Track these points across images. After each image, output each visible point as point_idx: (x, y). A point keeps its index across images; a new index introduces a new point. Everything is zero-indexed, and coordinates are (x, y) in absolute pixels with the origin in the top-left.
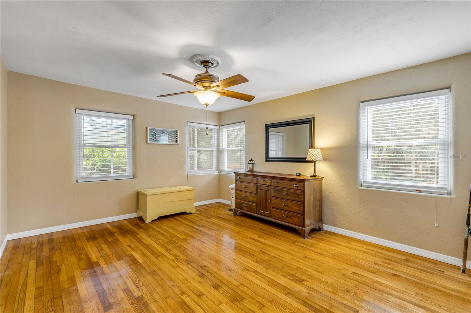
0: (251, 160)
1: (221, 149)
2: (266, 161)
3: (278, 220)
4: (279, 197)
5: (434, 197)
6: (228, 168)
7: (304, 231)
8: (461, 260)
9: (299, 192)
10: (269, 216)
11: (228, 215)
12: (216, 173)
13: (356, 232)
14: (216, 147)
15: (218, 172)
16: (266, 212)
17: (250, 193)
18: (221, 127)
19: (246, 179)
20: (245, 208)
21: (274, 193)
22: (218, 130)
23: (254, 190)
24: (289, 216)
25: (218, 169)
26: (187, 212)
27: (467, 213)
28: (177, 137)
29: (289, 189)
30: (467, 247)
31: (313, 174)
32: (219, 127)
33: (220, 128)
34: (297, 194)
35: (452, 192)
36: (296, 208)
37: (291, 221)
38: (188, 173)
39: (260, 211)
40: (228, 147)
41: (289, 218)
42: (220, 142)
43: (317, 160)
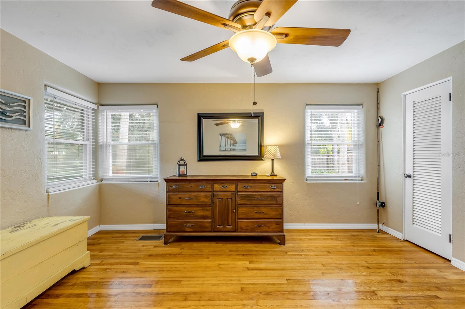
0: (182, 160)
1: (101, 144)
2: (198, 161)
3: (249, 232)
4: (248, 204)
5: (356, 183)
6: (113, 173)
7: (283, 237)
8: (376, 224)
9: (275, 194)
10: (233, 231)
11: (155, 247)
12: (94, 183)
13: (304, 223)
14: (91, 140)
15: (96, 181)
16: (228, 227)
17: (197, 205)
18: (101, 107)
19: (191, 186)
20: (187, 229)
21: (241, 200)
22: (95, 112)
23: (208, 200)
24: (263, 224)
25: (95, 176)
26: (77, 269)
27: (377, 191)
28: (25, 112)
29: (263, 192)
30: (379, 215)
31: (271, 173)
32: (98, 108)
33: (100, 109)
34: (274, 197)
35: (364, 178)
36: (273, 213)
37: (266, 229)
38: (50, 190)
39: (218, 227)
40: (113, 140)
41: (263, 226)
42: (99, 131)
43: (275, 157)
